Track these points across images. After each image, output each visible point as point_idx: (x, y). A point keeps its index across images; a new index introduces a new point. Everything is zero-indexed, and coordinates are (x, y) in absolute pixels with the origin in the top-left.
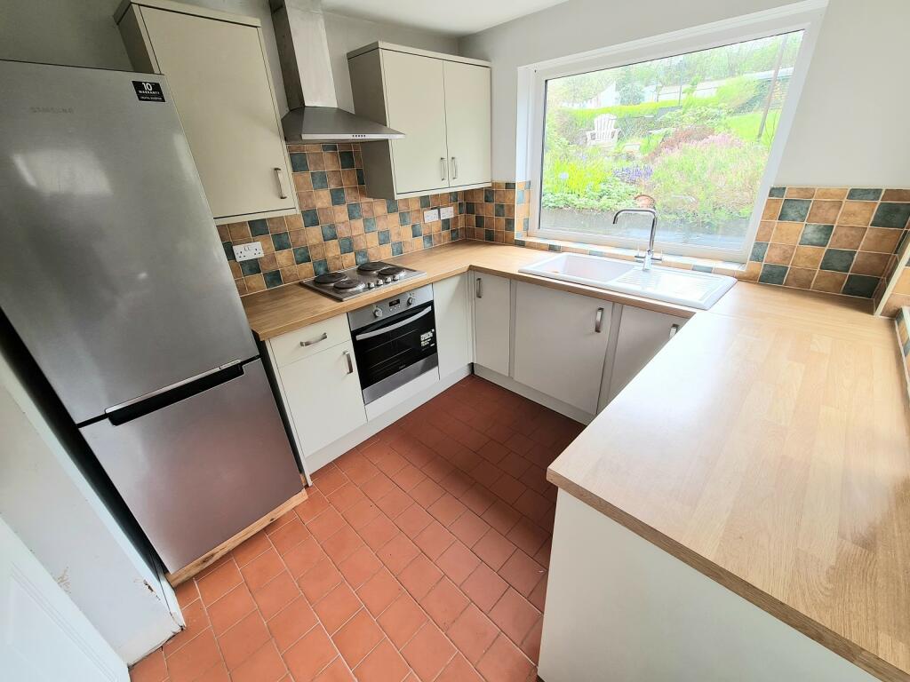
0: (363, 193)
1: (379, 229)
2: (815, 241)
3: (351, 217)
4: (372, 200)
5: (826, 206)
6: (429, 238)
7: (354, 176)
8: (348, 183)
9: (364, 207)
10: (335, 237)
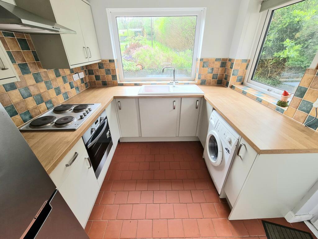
0: (40, 66)
1: (54, 87)
2: (210, 72)
3: (37, 81)
4: (46, 70)
5: (212, 63)
6: (77, 88)
7: (32, 55)
8: (29, 60)
9: (43, 75)
10: (30, 95)
